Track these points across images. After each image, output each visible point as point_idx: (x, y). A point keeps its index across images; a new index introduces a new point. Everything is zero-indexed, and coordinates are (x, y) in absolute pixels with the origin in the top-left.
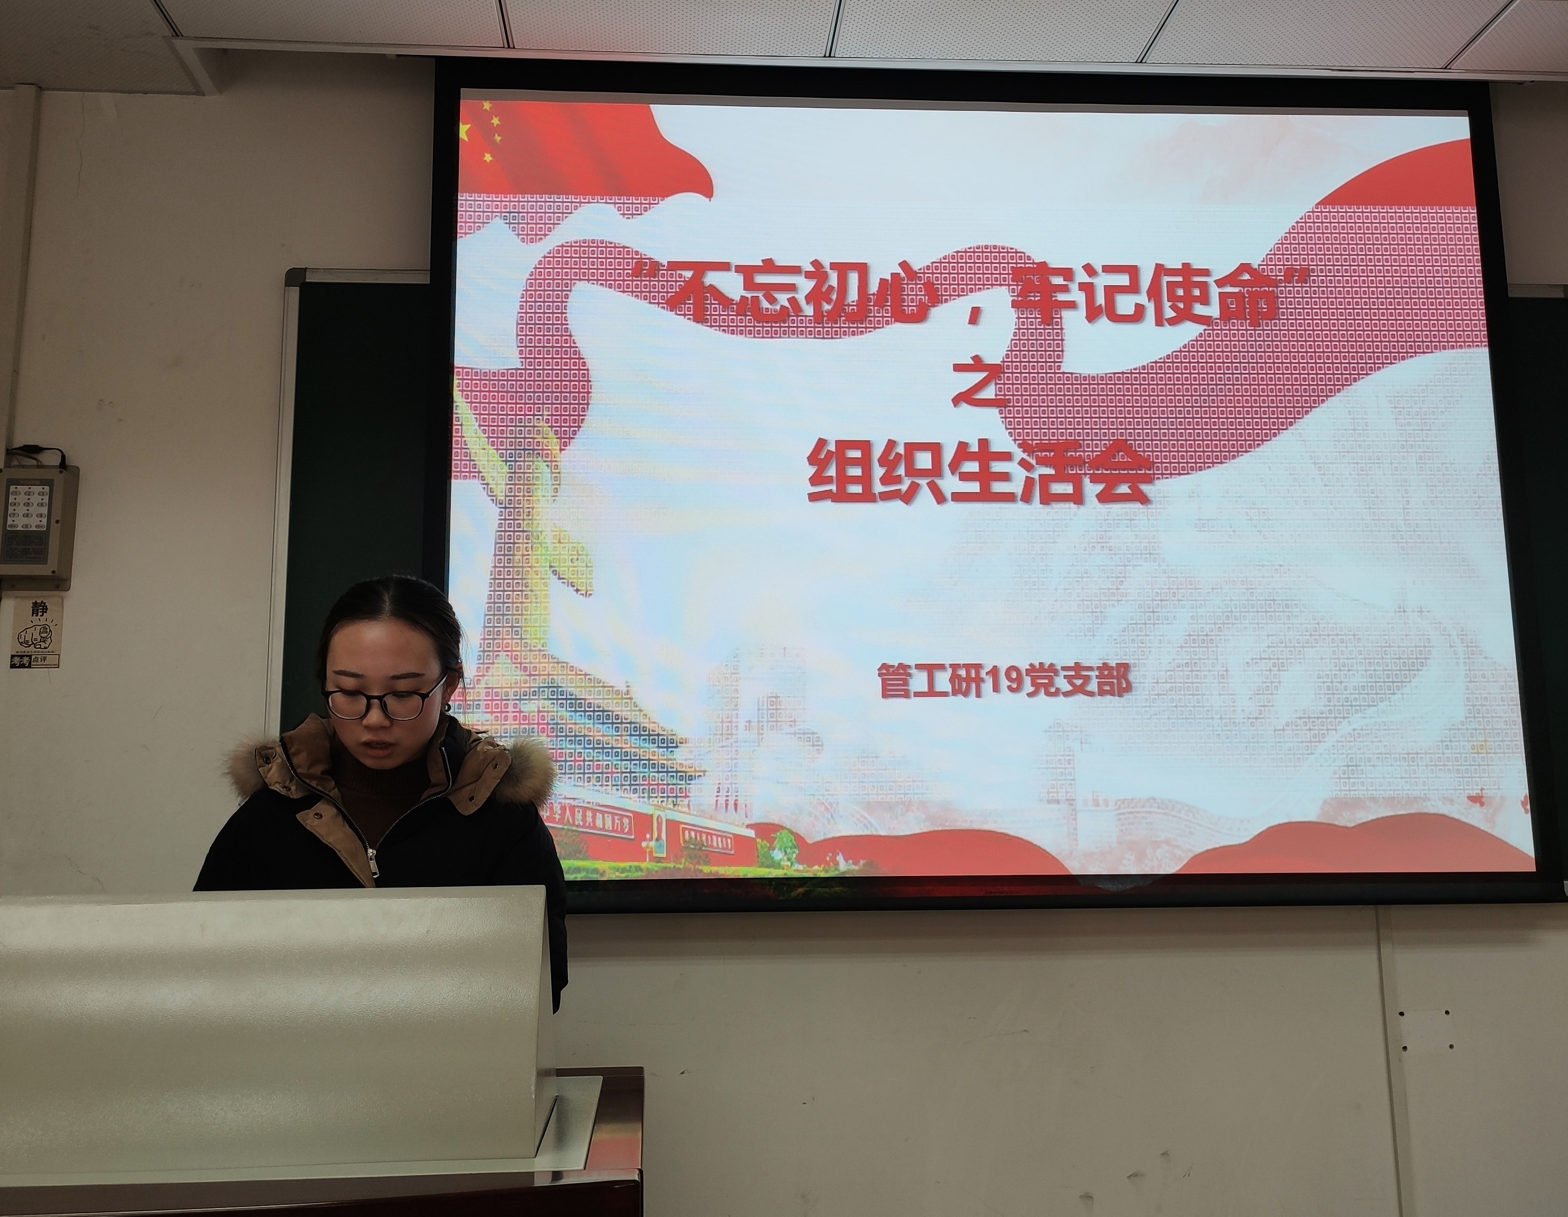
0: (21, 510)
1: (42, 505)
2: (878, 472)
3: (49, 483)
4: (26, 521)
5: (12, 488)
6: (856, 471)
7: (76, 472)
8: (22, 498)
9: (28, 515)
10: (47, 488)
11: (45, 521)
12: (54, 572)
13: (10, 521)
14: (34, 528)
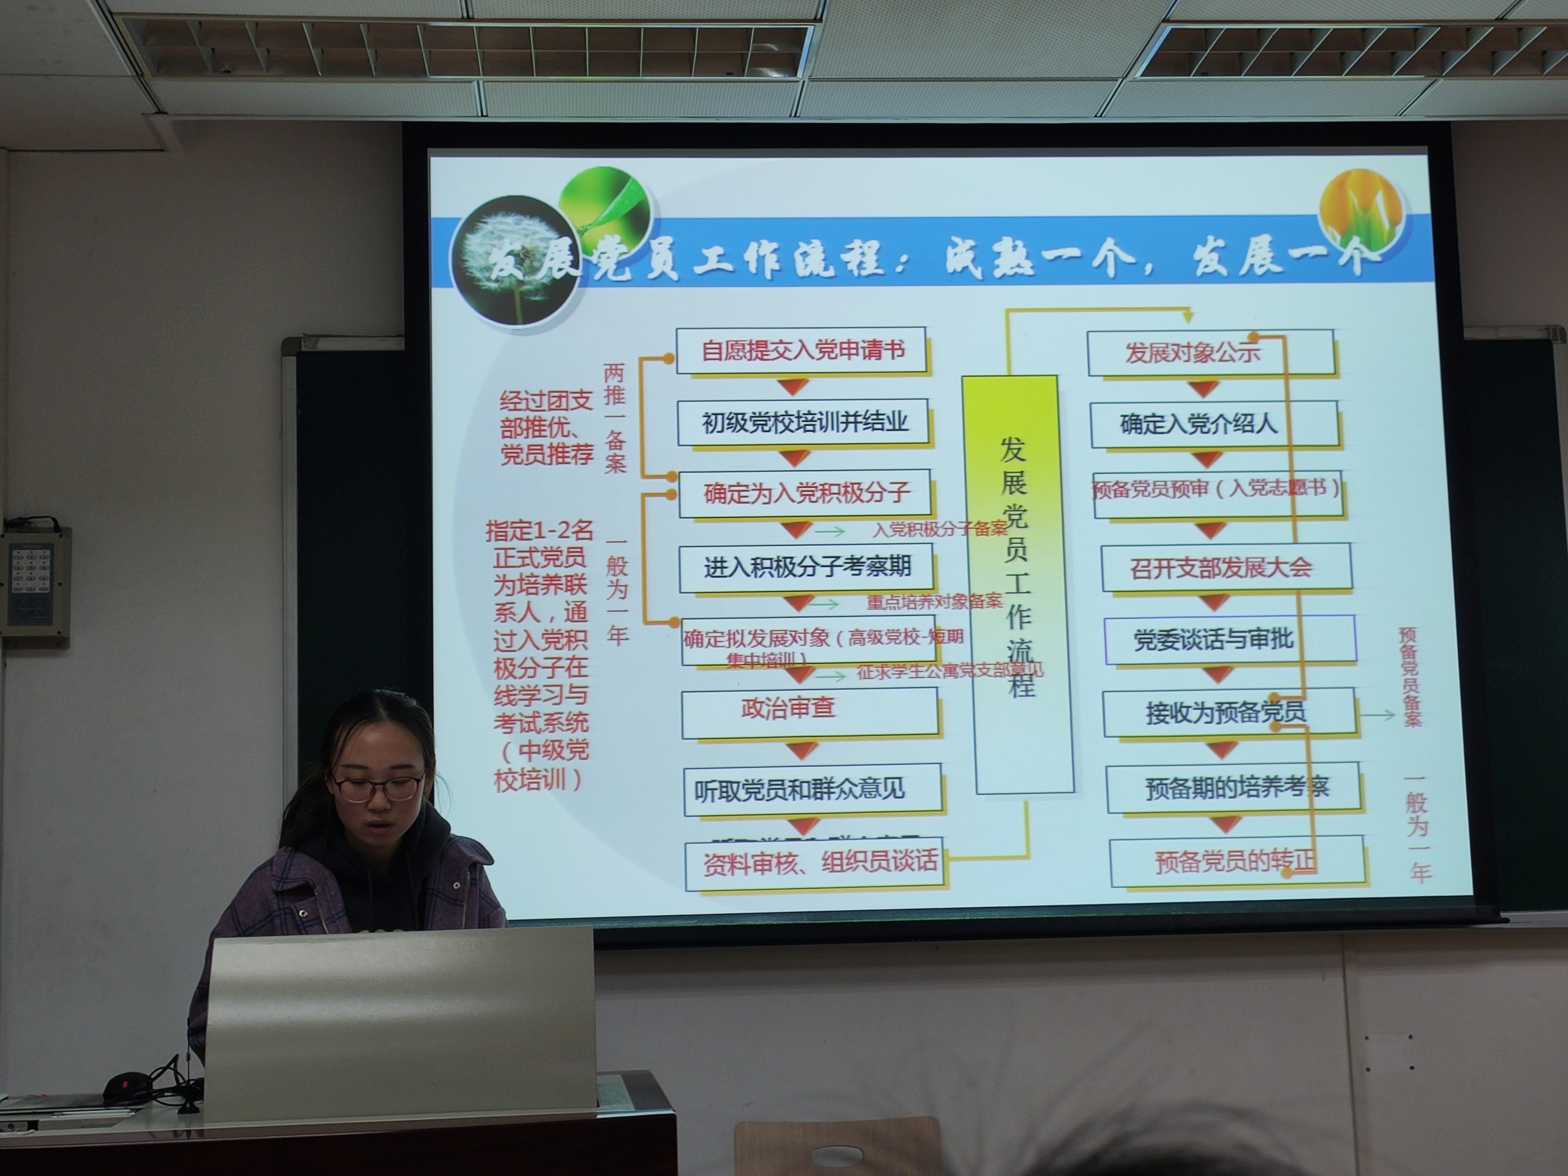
0: (25, 573)
1: (44, 568)
3: (50, 546)
4: (30, 584)
5: (15, 552)
8: (25, 563)
9: (31, 579)
10: (48, 552)
11: (48, 583)
12: (59, 633)
13: (14, 585)
14: (38, 591)
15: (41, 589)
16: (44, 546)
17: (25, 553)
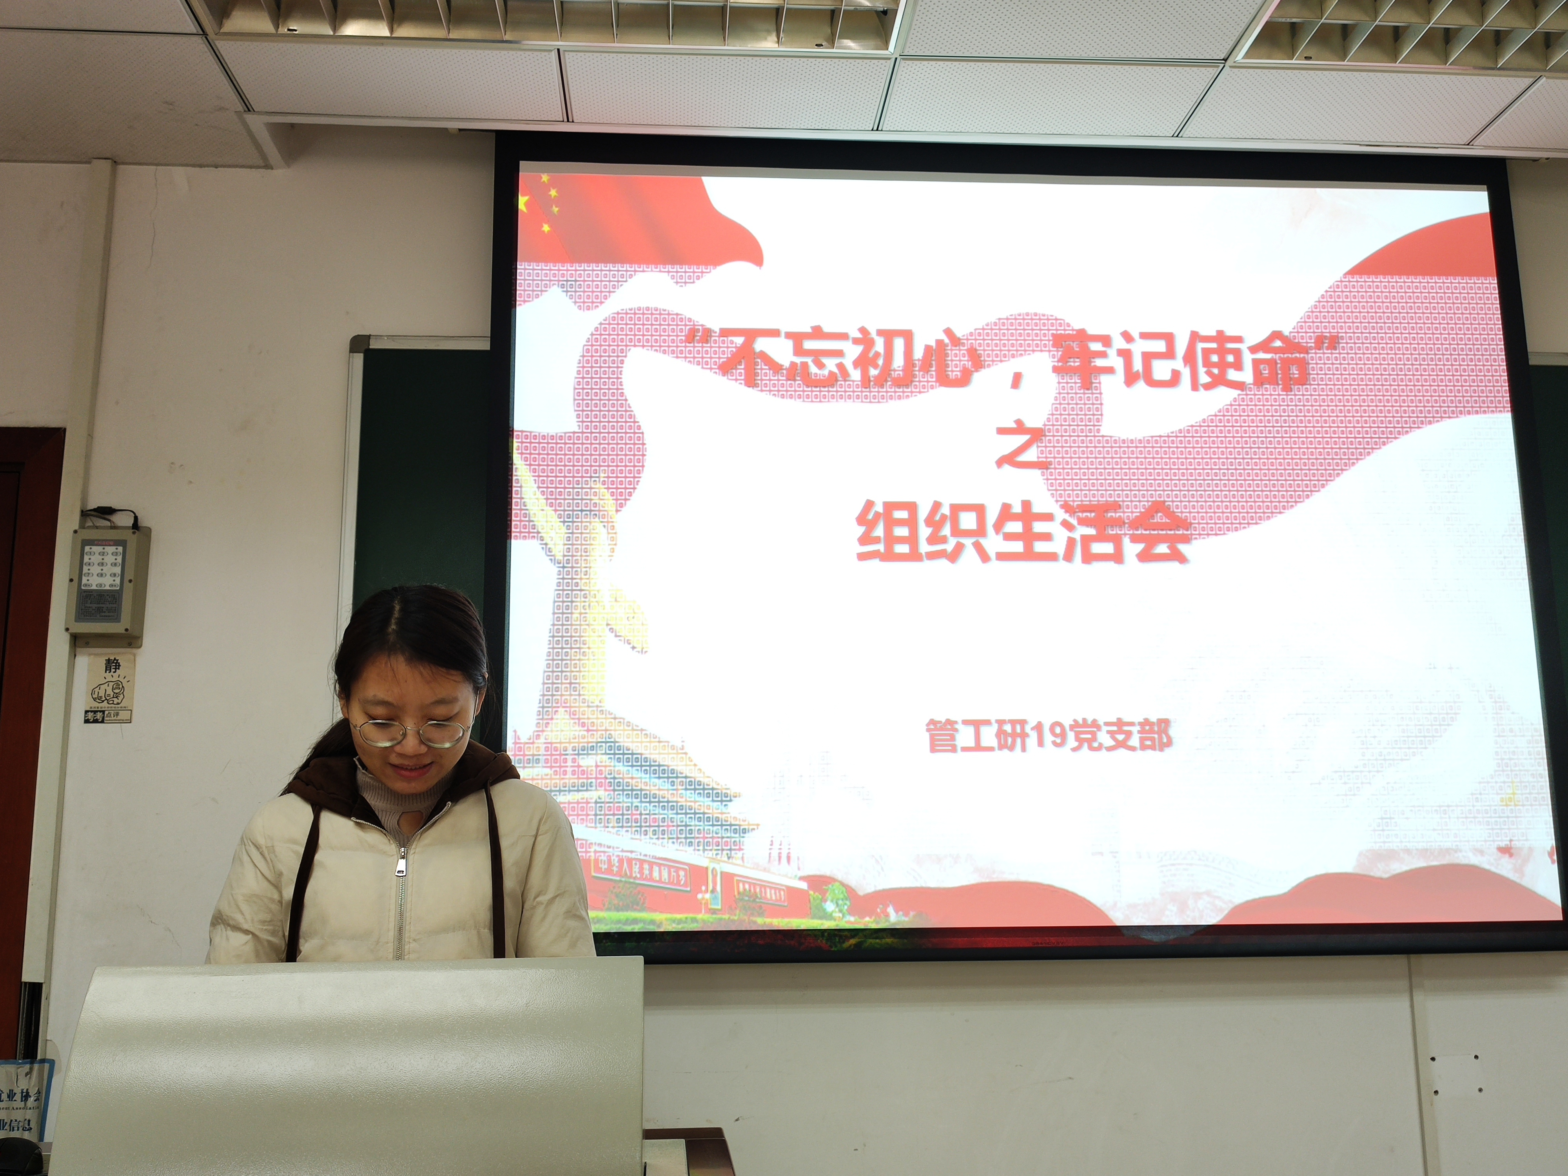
0: (96, 570)
1: (115, 565)
2: (924, 532)
3: (123, 543)
4: (100, 580)
5: (87, 548)
6: (902, 531)
7: (148, 532)
8: (96, 559)
9: (102, 575)
10: (120, 549)
11: (118, 580)
12: (127, 630)
13: (84, 580)
14: (107, 588)
15: (111, 585)
16: (116, 543)
17: (97, 549)
